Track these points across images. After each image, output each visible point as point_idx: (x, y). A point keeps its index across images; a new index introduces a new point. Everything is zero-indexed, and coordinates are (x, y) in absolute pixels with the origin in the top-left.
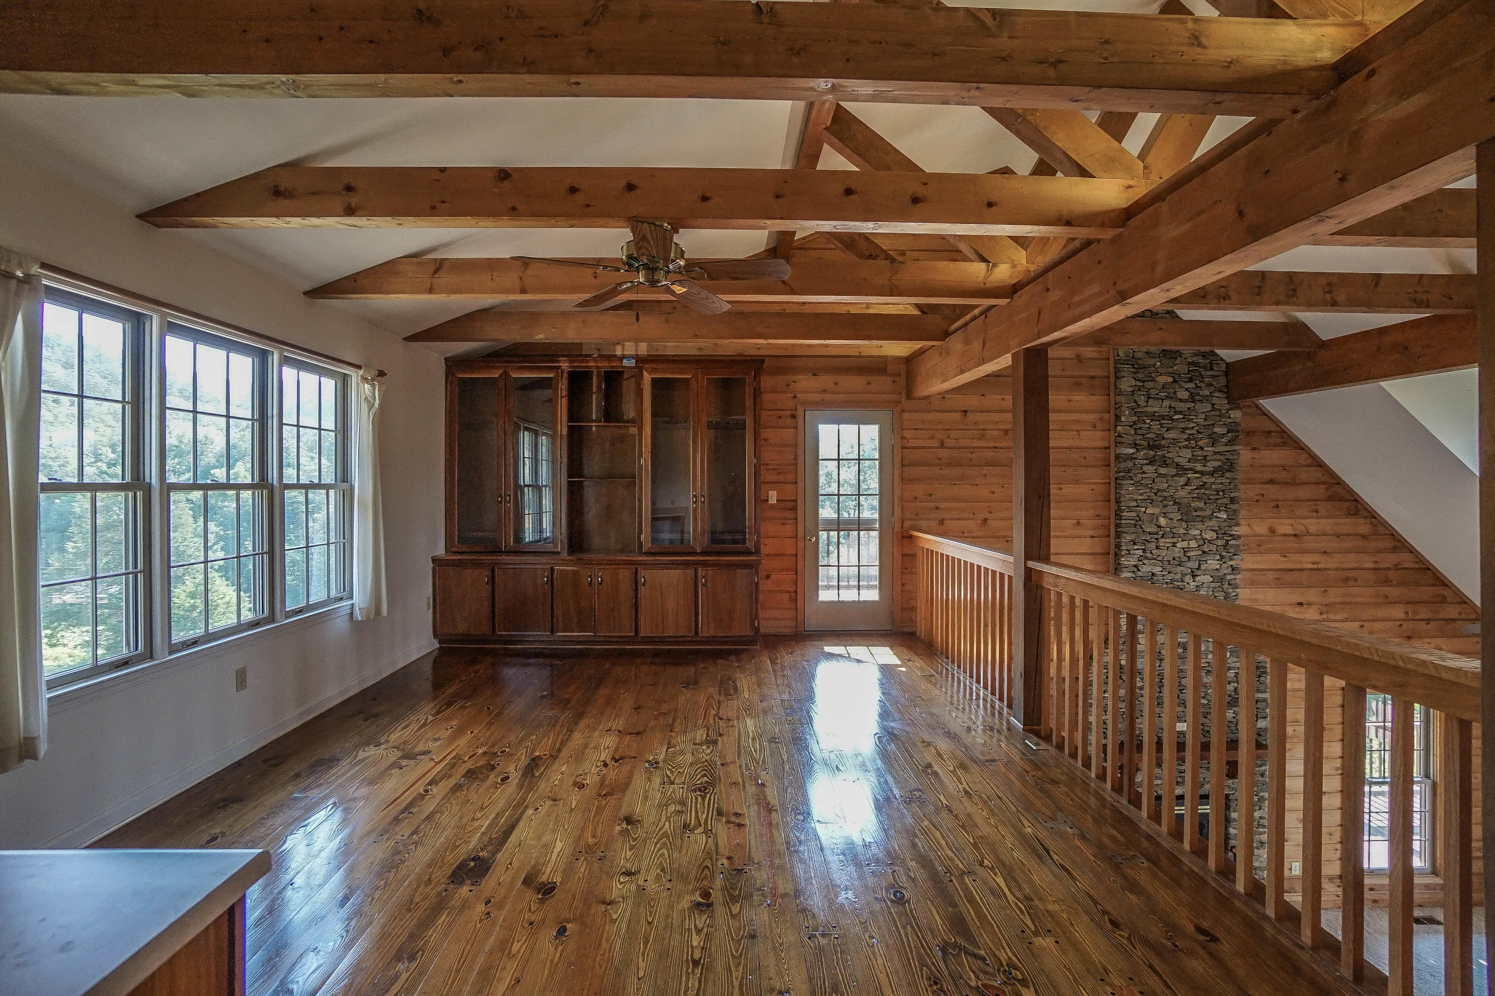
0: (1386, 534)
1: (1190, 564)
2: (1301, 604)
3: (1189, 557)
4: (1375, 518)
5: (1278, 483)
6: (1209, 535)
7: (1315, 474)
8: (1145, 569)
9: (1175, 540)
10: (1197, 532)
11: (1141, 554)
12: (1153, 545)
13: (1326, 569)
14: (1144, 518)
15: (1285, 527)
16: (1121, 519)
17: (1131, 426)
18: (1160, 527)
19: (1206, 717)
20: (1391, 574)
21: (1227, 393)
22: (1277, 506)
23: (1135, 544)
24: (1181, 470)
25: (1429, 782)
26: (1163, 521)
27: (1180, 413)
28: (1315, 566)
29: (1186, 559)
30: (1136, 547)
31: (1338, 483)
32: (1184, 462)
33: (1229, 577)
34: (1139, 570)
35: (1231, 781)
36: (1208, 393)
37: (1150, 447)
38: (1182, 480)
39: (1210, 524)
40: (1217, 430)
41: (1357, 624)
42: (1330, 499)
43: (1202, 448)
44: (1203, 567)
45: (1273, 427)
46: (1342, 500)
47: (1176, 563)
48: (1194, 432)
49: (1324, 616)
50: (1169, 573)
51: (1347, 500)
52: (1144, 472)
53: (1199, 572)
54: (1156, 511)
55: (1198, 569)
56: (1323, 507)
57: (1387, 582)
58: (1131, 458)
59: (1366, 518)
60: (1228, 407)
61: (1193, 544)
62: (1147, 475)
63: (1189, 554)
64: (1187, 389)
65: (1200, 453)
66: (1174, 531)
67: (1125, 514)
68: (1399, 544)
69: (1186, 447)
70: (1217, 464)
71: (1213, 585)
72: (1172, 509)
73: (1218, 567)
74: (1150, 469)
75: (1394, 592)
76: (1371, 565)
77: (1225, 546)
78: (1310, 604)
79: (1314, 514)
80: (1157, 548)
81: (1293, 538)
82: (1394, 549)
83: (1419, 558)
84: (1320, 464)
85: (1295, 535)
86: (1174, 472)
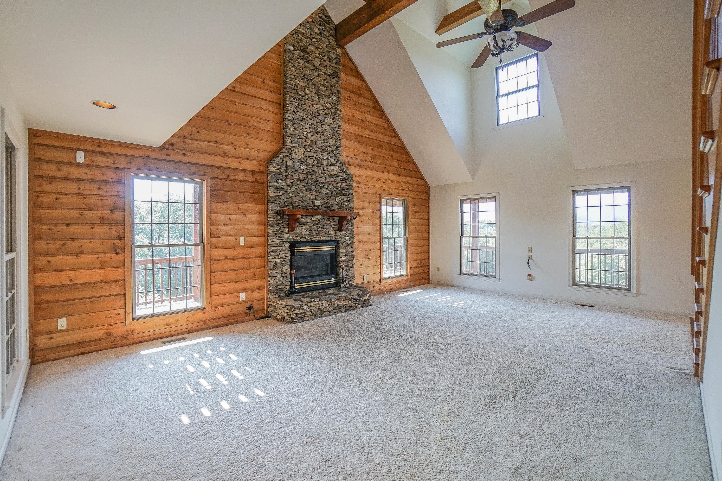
0: (392, 130)
1: (320, 117)
2: (364, 153)
3: (319, 114)
4: (388, 121)
5: (355, 94)
6: (328, 105)
7: (368, 95)
8: (299, 114)
9: (313, 103)
10: (323, 102)
11: (297, 105)
12: (303, 103)
13: (373, 139)
14: (299, 86)
15: (358, 115)
16: (286, 84)
17: (292, 35)
18: (306, 94)
19: (328, 199)
20: (395, 147)
21: (335, 39)
22: (355, 105)
23: (294, 99)
24: (316, 69)
25: (405, 237)
26: (307, 91)
27: (315, 39)
28: (369, 137)
29: (318, 114)
30: (294, 101)
31: (376, 102)
32: (317, 65)
33: (337, 129)
34: (296, 114)
35: (340, 233)
36: (328, 35)
37: (302, 51)
38: (316, 74)
39: (329, 100)
40: (331, 55)
41: (384, 166)
42: (374, 108)
43: (325, 61)
44: (326, 121)
45: (354, 68)
46: (378, 110)
47: (314, 115)
48: (321, 51)
49: (373, 160)
50: (310, 119)
51: (380, 111)
52: (298, 63)
53: (324, 123)
54: (304, 85)
55: (324, 121)
56: (372, 111)
57: (392, 150)
58: (292, 52)
59: (385, 120)
60: (336, 46)
61: (321, 107)
62: (299, 64)
63: (319, 112)
64: (318, 29)
65: (324, 63)
66: (313, 98)
67: (288, 81)
68: (396, 136)
69: (318, 57)
70: (332, 72)
71: (330, 131)
72: (311, 86)
73: (332, 122)
74: (301, 62)
75: (395, 155)
76: (387, 142)
77: (335, 113)
78: (368, 154)
79: (368, 113)
80: (304, 104)
81: (361, 121)
82: (394, 137)
83: (402, 143)
84: (370, 91)
85: (362, 120)
86: (312, 68)
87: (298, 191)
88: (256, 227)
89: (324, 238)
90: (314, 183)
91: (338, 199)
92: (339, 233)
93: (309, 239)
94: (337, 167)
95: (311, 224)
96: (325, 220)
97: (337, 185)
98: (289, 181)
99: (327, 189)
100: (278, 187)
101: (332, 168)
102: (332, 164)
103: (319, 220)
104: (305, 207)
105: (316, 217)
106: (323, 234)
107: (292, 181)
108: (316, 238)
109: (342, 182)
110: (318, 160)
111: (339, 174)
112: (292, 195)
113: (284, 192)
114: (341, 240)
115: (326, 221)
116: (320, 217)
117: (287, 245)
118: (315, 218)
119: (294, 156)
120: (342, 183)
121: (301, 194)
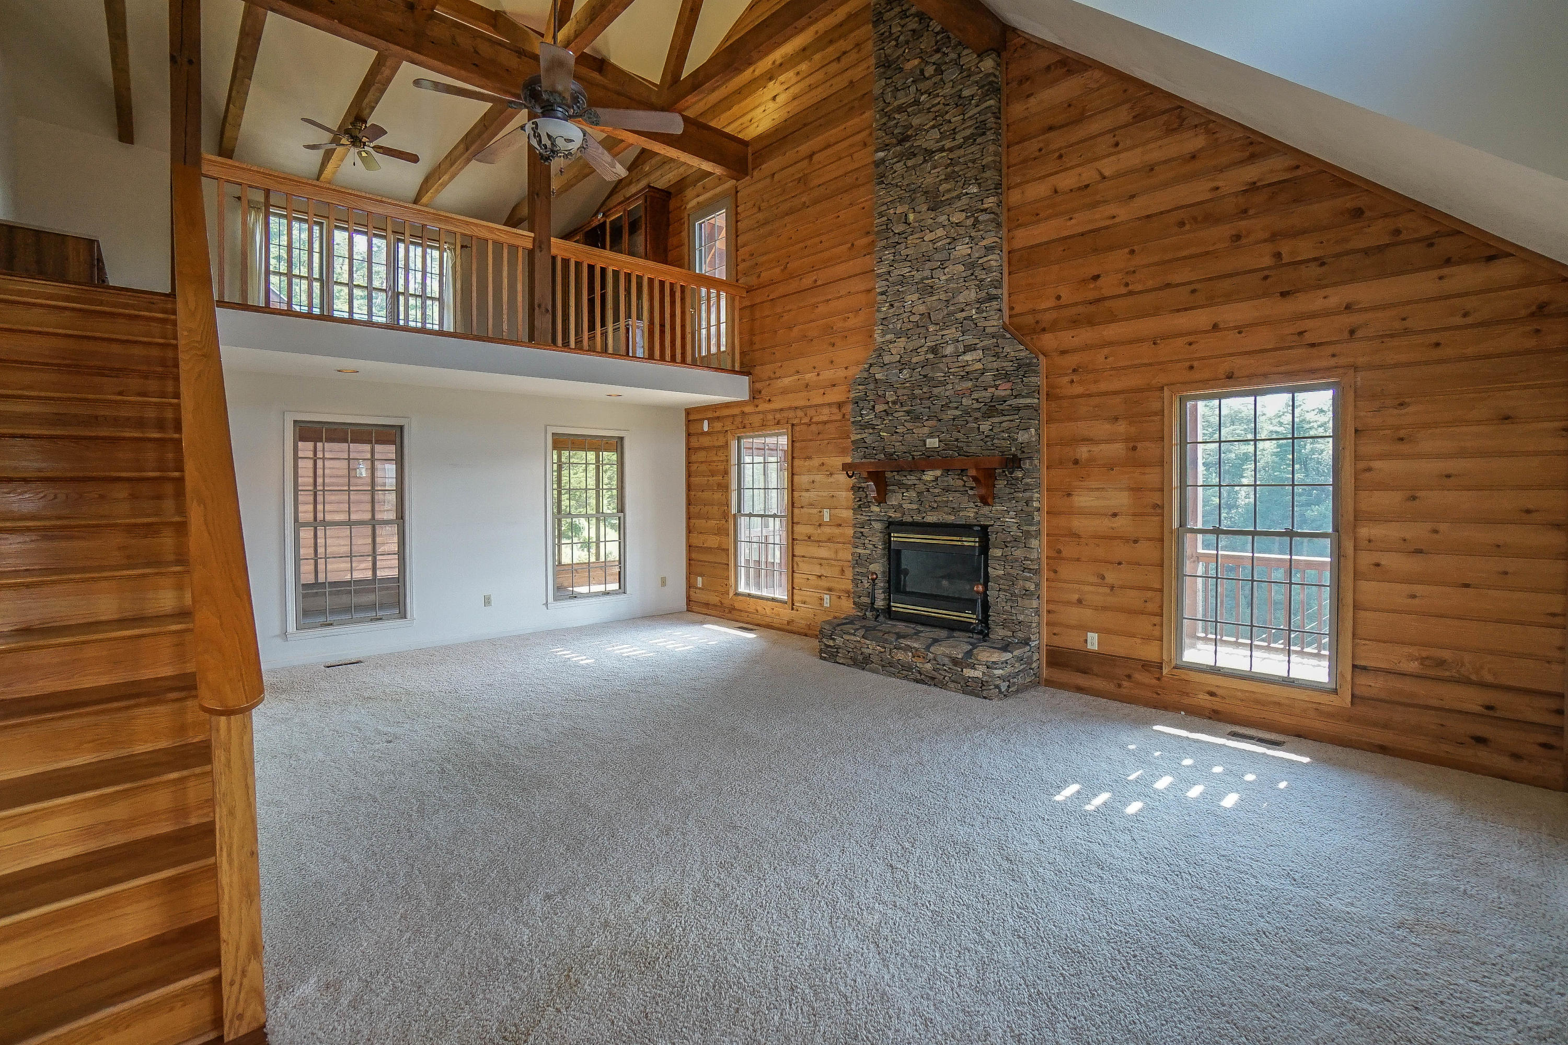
1: (939, 256)
2: (1096, 277)
3: (936, 249)
6: (958, 217)
9: (923, 234)
10: (945, 218)
11: (892, 258)
14: (895, 219)
15: (1070, 181)
17: (880, 129)
18: (909, 224)
19: (959, 431)
22: (1061, 156)
23: (886, 249)
24: (929, 154)
26: (911, 217)
27: (926, 92)
29: (934, 251)
30: (887, 252)
32: (931, 145)
33: (982, 260)
35: (988, 509)
37: (899, 143)
38: (930, 165)
39: (960, 204)
40: (966, 93)
41: (1186, 288)
42: (1137, 119)
43: (950, 122)
44: (953, 256)
47: (925, 258)
48: (940, 107)
53: (948, 264)
54: (905, 208)
55: (948, 259)
58: (883, 161)
61: (941, 232)
62: (897, 174)
63: (937, 245)
64: (934, 63)
65: (948, 128)
66: (922, 223)
67: (877, 221)
69: (933, 127)
71: (965, 274)
72: (920, 200)
74: (899, 165)
77: (975, 224)
81: (1082, 192)
85: (1086, 186)
86: (921, 159)
87: (896, 423)
88: (844, 494)
89: (951, 519)
90: (927, 403)
91: (985, 426)
92: (985, 510)
93: (917, 518)
94: (980, 352)
95: (921, 487)
96: (950, 478)
97: (984, 393)
98: (880, 408)
99: (957, 408)
100: (862, 423)
101: (968, 357)
102: (969, 349)
103: (937, 479)
104: (910, 453)
105: (931, 473)
106: (946, 508)
107: (885, 407)
108: (931, 518)
109: (997, 383)
110: (934, 350)
111: (989, 366)
112: (885, 434)
113: (871, 431)
114: (992, 525)
115: (953, 481)
116: (938, 473)
117: (878, 526)
118: (929, 476)
119: (887, 359)
120: (996, 387)
121: (900, 429)
